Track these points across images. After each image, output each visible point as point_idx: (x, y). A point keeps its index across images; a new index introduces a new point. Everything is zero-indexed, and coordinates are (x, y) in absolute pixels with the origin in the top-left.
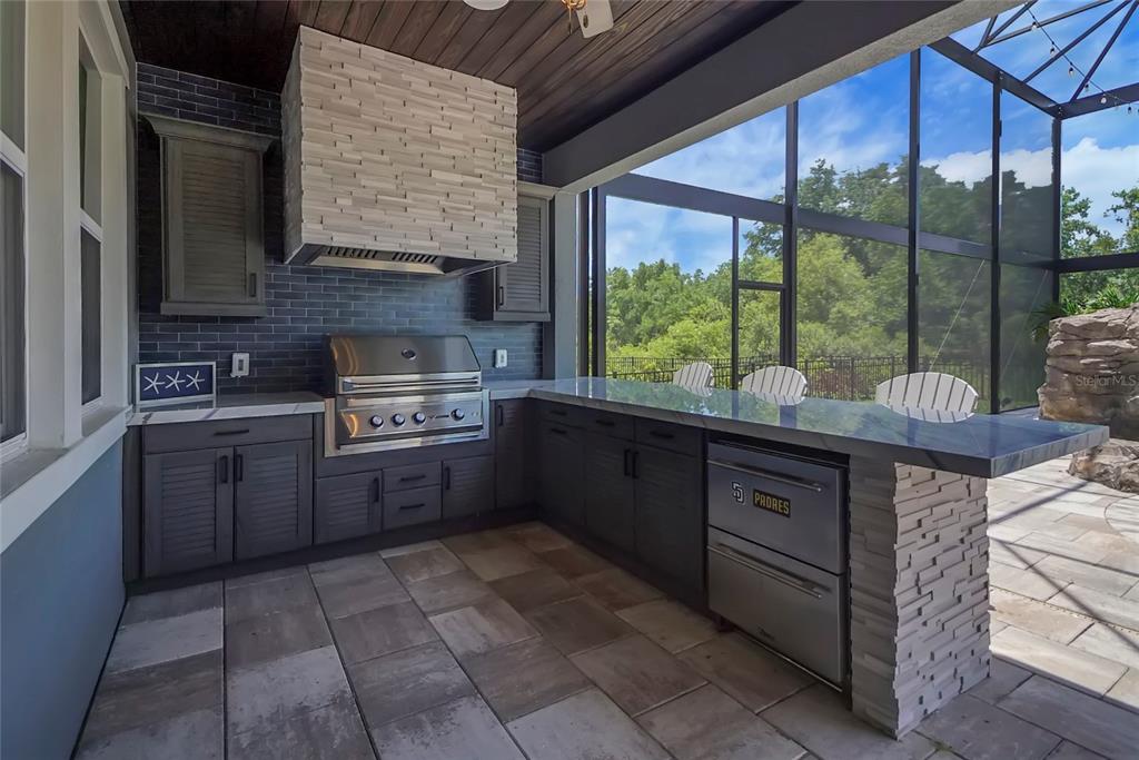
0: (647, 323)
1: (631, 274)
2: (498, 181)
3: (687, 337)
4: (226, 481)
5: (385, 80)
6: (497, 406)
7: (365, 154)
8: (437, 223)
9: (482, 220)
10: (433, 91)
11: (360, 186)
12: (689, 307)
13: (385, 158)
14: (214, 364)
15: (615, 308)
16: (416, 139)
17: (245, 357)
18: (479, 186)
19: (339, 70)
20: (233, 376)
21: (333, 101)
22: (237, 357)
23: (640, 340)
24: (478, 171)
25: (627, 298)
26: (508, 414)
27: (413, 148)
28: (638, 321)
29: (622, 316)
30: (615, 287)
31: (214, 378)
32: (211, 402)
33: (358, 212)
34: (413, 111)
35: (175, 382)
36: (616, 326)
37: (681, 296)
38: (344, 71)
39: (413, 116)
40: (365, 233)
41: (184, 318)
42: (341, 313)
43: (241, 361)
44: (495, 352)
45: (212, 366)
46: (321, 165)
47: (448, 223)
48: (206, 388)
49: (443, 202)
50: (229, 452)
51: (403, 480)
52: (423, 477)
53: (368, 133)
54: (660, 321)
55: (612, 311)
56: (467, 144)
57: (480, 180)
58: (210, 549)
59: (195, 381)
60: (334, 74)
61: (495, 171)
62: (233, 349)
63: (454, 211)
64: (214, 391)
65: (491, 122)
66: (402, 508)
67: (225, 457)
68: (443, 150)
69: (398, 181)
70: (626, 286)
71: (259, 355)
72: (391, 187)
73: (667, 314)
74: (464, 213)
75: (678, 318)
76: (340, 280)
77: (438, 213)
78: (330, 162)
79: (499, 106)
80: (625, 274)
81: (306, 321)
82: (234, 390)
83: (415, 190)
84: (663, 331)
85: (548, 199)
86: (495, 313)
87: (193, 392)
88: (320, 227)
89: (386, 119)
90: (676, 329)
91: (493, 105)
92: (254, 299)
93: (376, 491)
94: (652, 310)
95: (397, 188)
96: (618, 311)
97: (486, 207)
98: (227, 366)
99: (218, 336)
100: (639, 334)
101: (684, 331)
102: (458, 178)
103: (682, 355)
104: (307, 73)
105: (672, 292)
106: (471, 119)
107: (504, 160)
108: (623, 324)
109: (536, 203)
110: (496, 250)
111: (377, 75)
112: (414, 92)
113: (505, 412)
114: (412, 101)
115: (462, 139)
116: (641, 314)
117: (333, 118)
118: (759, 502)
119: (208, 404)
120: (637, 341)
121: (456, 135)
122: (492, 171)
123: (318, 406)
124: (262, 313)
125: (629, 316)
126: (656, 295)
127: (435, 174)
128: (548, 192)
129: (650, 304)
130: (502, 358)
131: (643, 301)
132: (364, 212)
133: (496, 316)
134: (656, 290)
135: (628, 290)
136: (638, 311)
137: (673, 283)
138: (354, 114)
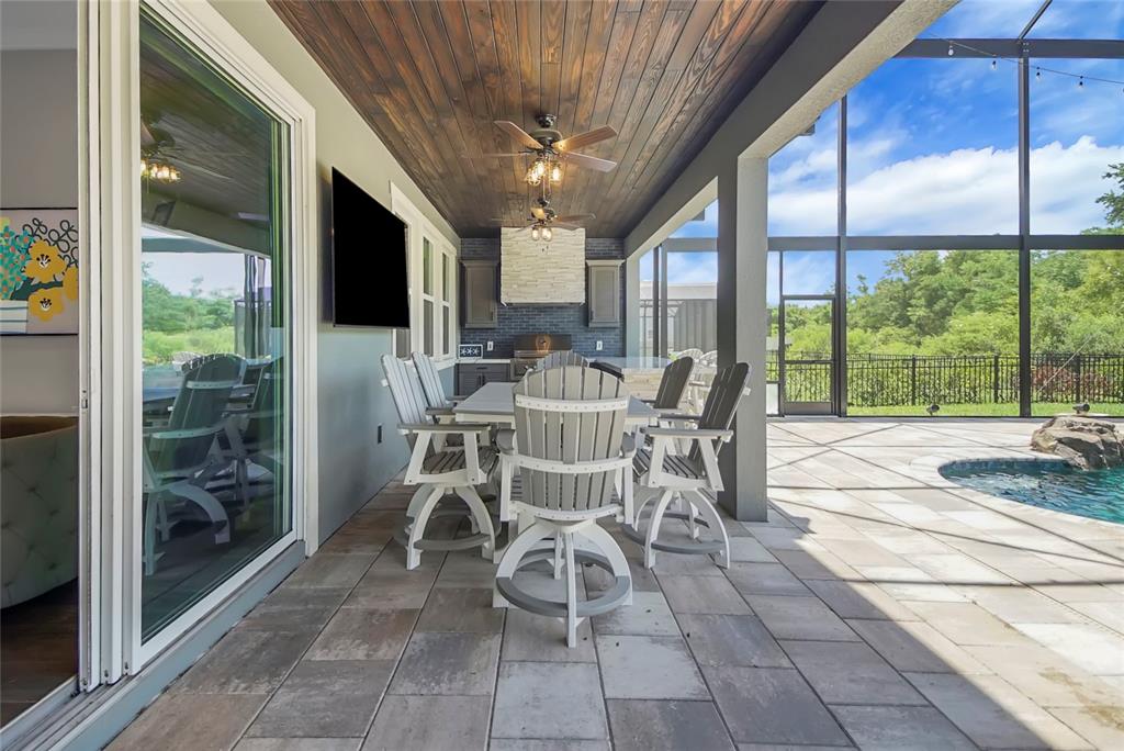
8: (549, 290)
14: (482, 345)
15: (920, 298)
17: (492, 343)
18: (567, 273)
20: (489, 350)
22: (489, 343)
24: (566, 266)
25: (937, 285)
29: (930, 303)
31: (481, 350)
33: (519, 290)
35: (469, 351)
41: (473, 329)
43: (491, 345)
44: (596, 343)
49: (552, 281)
50: (481, 375)
53: (523, 260)
55: (914, 302)
57: (567, 270)
59: (476, 351)
62: (488, 340)
63: (557, 284)
64: (481, 354)
67: (480, 377)
69: (535, 276)
71: (500, 342)
72: (531, 278)
74: (560, 284)
78: (510, 273)
79: (576, 237)
82: (488, 355)
83: (541, 278)
85: (621, 266)
87: (475, 355)
88: (507, 297)
91: (574, 238)
92: (492, 321)
95: (534, 278)
96: (923, 301)
98: (486, 347)
99: (484, 335)
102: (558, 271)
106: (564, 245)
107: (579, 259)
109: (612, 269)
110: (573, 298)
121: (557, 253)
123: (508, 361)
124: (496, 326)
125: (937, 307)
126: (977, 280)
127: (549, 271)
128: (619, 263)
129: (969, 291)
130: (600, 346)
131: (957, 288)
132: (522, 289)
133: (591, 325)
134: (976, 274)
135: (938, 276)
136: (950, 301)
137: (1002, 264)
138: (518, 254)
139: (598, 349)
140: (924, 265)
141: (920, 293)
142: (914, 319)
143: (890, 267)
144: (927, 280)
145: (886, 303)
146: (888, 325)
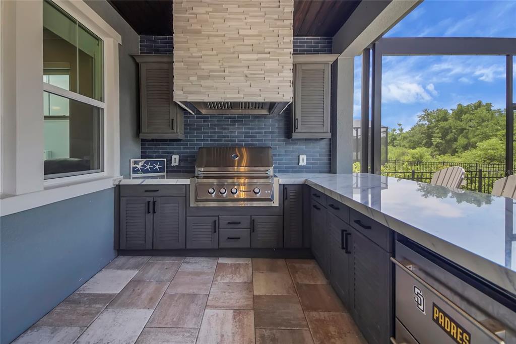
0: (462, 141)
1: (451, 112)
2: (280, 54)
3: (493, 149)
4: (149, 212)
5: (215, 11)
6: (284, 188)
7: (203, 52)
8: (242, 84)
9: (269, 79)
10: (241, 10)
11: (201, 69)
12: (497, 130)
13: (215, 52)
14: (165, 160)
15: (438, 133)
16: (231, 39)
17: (177, 157)
18: (268, 59)
19: (191, 11)
20: (172, 165)
21: (188, 28)
22: (174, 157)
23: (457, 152)
24: (267, 50)
25: (447, 126)
26: (291, 193)
27: (228, 44)
28: (456, 140)
29: (443, 138)
30: (438, 121)
31: (166, 166)
32: (164, 176)
33: (199, 83)
34: (229, 24)
35: (148, 167)
36: (438, 143)
37: (490, 124)
38: (194, 11)
39: (229, 26)
40: (204, 93)
41: (156, 140)
42: (218, 137)
43: (175, 159)
44: (299, 157)
45: (164, 161)
46: (182, 62)
47: (248, 83)
48: (162, 170)
49: (246, 71)
50: (151, 199)
51: (229, 223)
52: (240, 223)
53: (206, 41)
54: (473, 140)
55: (435, 135)
56: (261, 36)
57: (268, 56)
58: (143, 242)
59: (157, 167)
60: (189, 14)
61: (278, 48)
62: (173, 153)
63: (253, 76)
64: (165, 171)
65: (276, 20)
66: (229, 238)
67: (149, 202)
68: (246, 42)
69: (221, 64)
70: (446, 120)
71: (183, 156)
72: (217, 67)
73: (478, 135)
74: (257, 76)
75: (487, 137)
76: (218, 121)
77: (243, 78)
78: (187, 59)
79: (281, 9)
80: (446, 112)
81: (202, 140)
82: (173, 172)
83: (230, 67)
84: (474, 146)
85: (331, 63)
86: (293, 134)
87: (156, 171)
88: (182, 92)
89: (215, 32)
90: (484, 144)
91: (278, 9)
92: (173, 131)
93: (215, 227)
94: (467, 133)
95: (220, 67)
96: (440, 135)
97: (271, 71)
98: (170, 161)
99: (169, 148)
100: (456, 148)
101: (490, 146)
102: (255, 56)
103: (488, 161)
104: (176, 17)
105: (483, 121)
106: (264, 20)
107: (284, 40)
108: (444, 142)
109: (321, 67)
110: (279, 95)
111: (210, 9)
112: (230, 13)
113: (289, 191)
114: (229, 18)
115: (257, 34)
116: (458, 135)
117: (188, 37)
118: (438, 318)
119: (162, 177)
120: (454, 152)
121: (254, 32)
122: (276, 48)
123: (187, 181)
124: (181, 136)
125: (448, 138)
126: (470, 124)
127: (241, 56)
128: (330, 58)
129: (465, 129)
130: (303, 160)
131: (459, 128)
132: (203, 83)
133: (295, 136)
134: (470, 120)
135: (448, 122)
136: (455, 134)
137: (485, 116)
138: (198, 32)
139: (301, 163)
140: (440, 117)
141: (438, 131)
142: (435, 143)
143: (420, 118)
144: (442, 124)
145: (419, 136)
146: (421, 147)
